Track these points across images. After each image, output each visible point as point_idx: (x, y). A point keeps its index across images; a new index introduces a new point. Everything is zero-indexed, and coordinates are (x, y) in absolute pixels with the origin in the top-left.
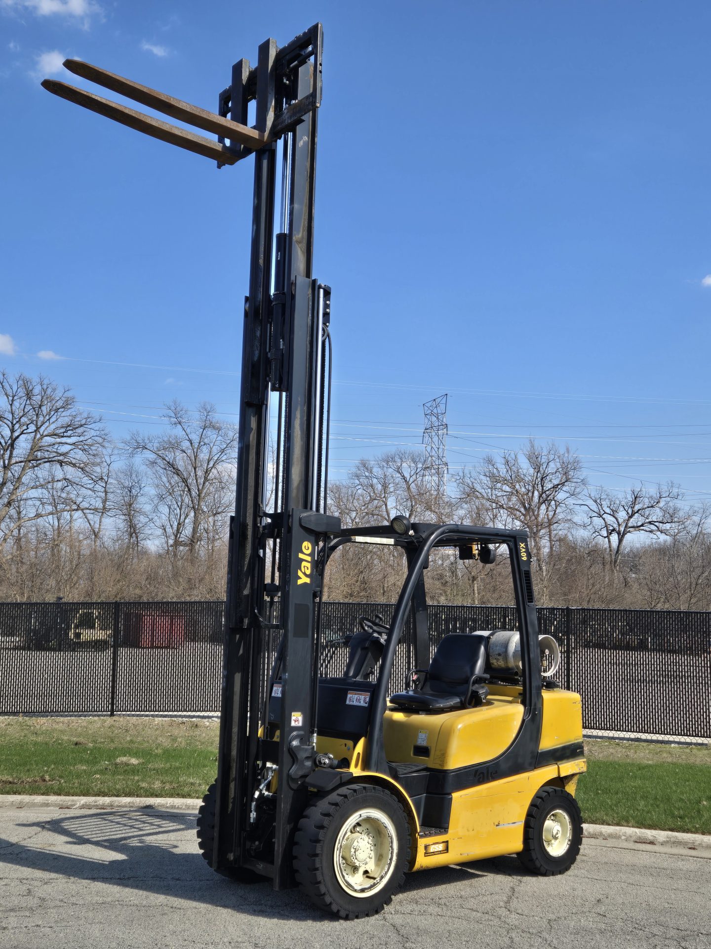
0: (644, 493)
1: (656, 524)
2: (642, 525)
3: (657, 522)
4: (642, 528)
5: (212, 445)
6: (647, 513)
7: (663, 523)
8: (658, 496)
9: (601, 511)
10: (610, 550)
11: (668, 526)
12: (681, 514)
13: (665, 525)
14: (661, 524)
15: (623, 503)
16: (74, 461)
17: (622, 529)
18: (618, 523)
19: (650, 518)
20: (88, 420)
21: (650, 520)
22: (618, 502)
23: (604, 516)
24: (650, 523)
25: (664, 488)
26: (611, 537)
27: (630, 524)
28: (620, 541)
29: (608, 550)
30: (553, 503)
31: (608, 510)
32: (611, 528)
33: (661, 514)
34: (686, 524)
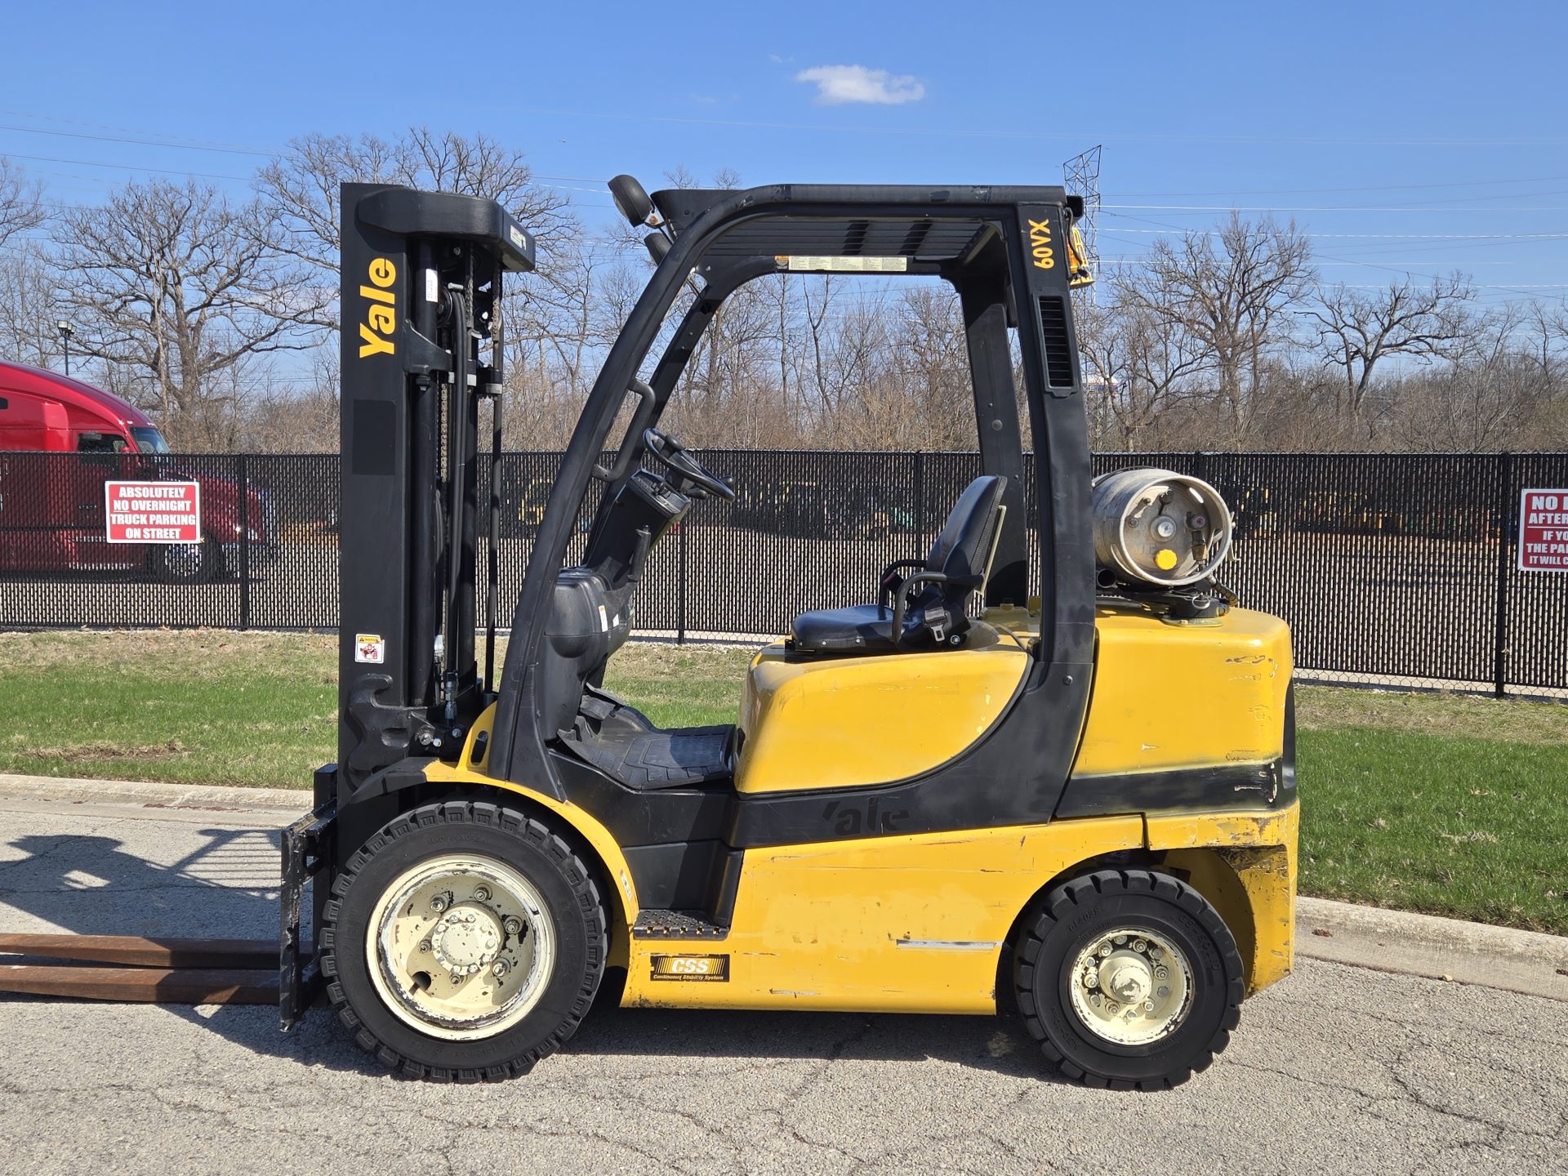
0: (1411, 292)
1: (1428, 340)
2: (1404, 343)
3: (1430, 336)
4: (1404, 347)
6: (1414, 323)
7: (1439, 338)
8: (1434, 294)
9: (1340, 322)
10: (1351, 384)
11: (1447, 343)
12: (1470, 323)
13: (1443, 342)
14: (1436, 341)
15: (1376, 309)
17: (1371, 350)
18: (1366, 340)
19: (1419, 331)
20: (551, 202)
21: (1418, 335)
22: (1367, 307)
23: (1342, 331)
24: (1418, 338)
25: (1446, 284)
26: (1352, 364)
27: (1384, 343)
28: (1367, 369)
29: (1346, 384)
30: (1263, 311)
31: (1350, 321)
32: (1354, 349)
33: (1436, 324)
34: (1477, 339)
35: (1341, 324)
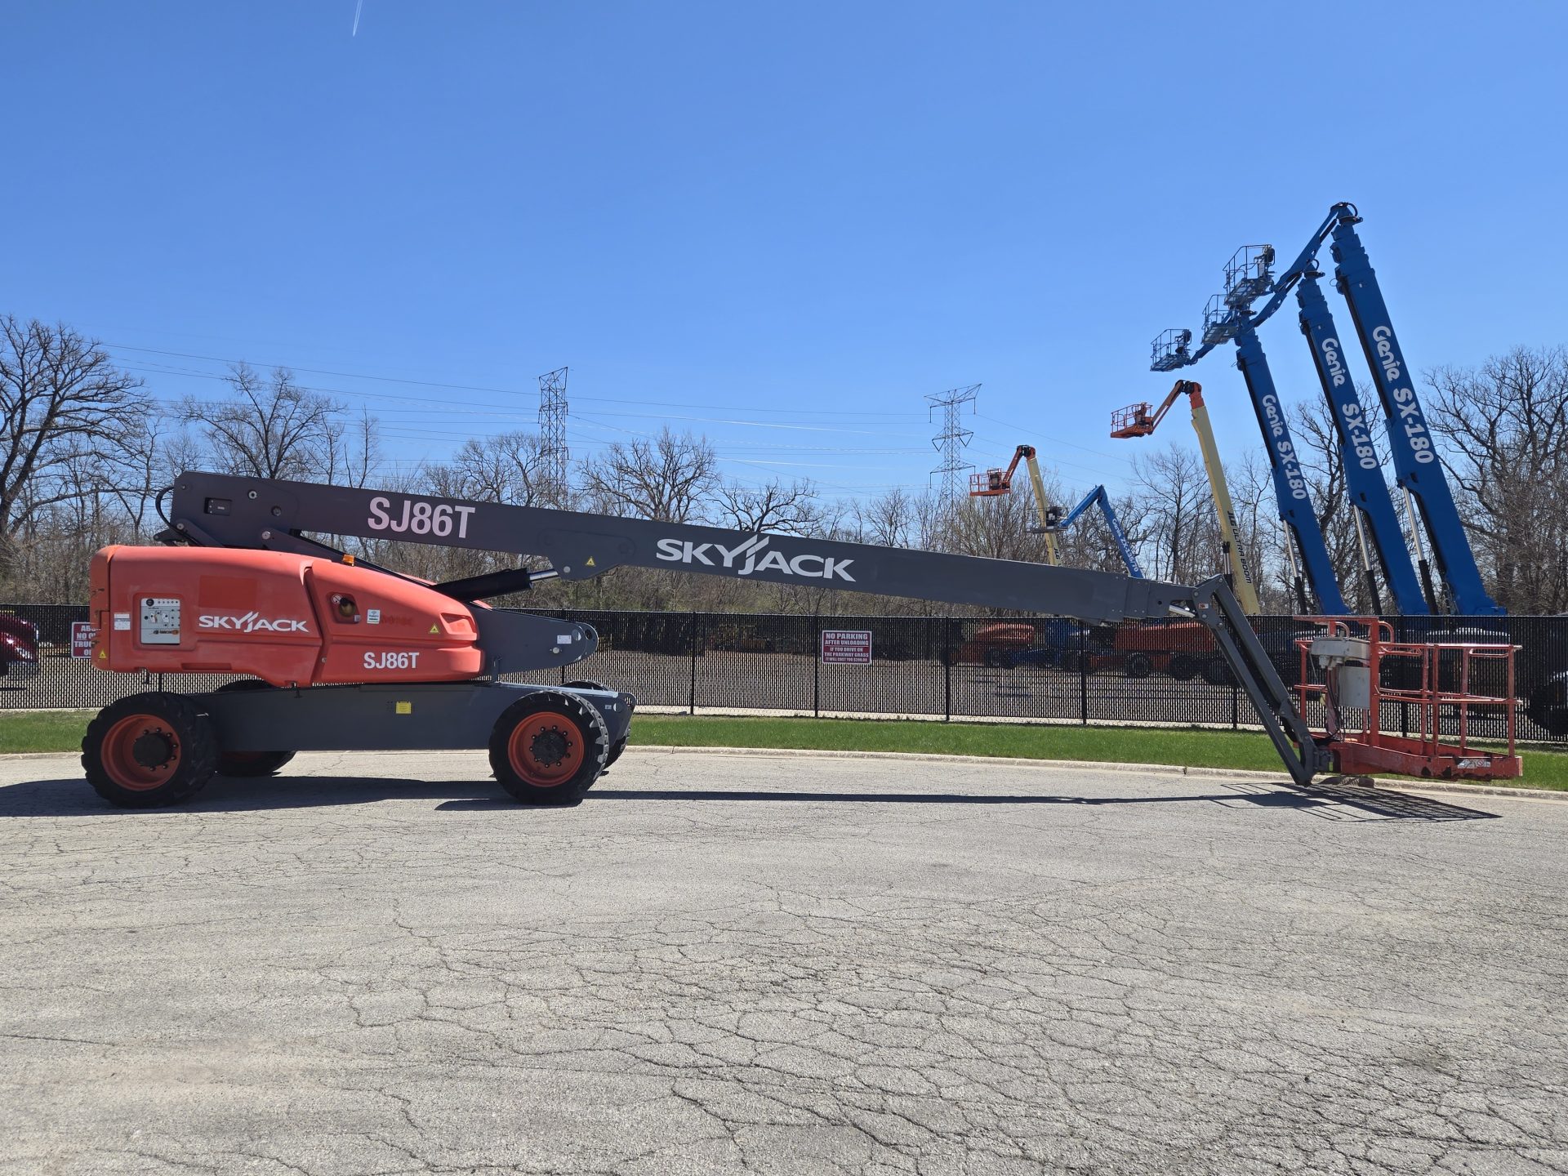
0: (779, 490)
1: (791, 522)
4: (776, 526)
5: (288, 418)
6: (782, 510)
7: (797, 522)
8: (793, 493)
9: (735, 507)
11: (802, 525)
12: (815, 513)
15: (758, 499)
16: (107, 431)
20: (126, 383)
22: (752, 498)
23: (737, 513)
24: (784, 521)
25: (799, 485)
27: (764, 523)
30: (685, 497)
31: (742, 507)
33: (795, 512)
34: (821, 523)
35: (736, 509)
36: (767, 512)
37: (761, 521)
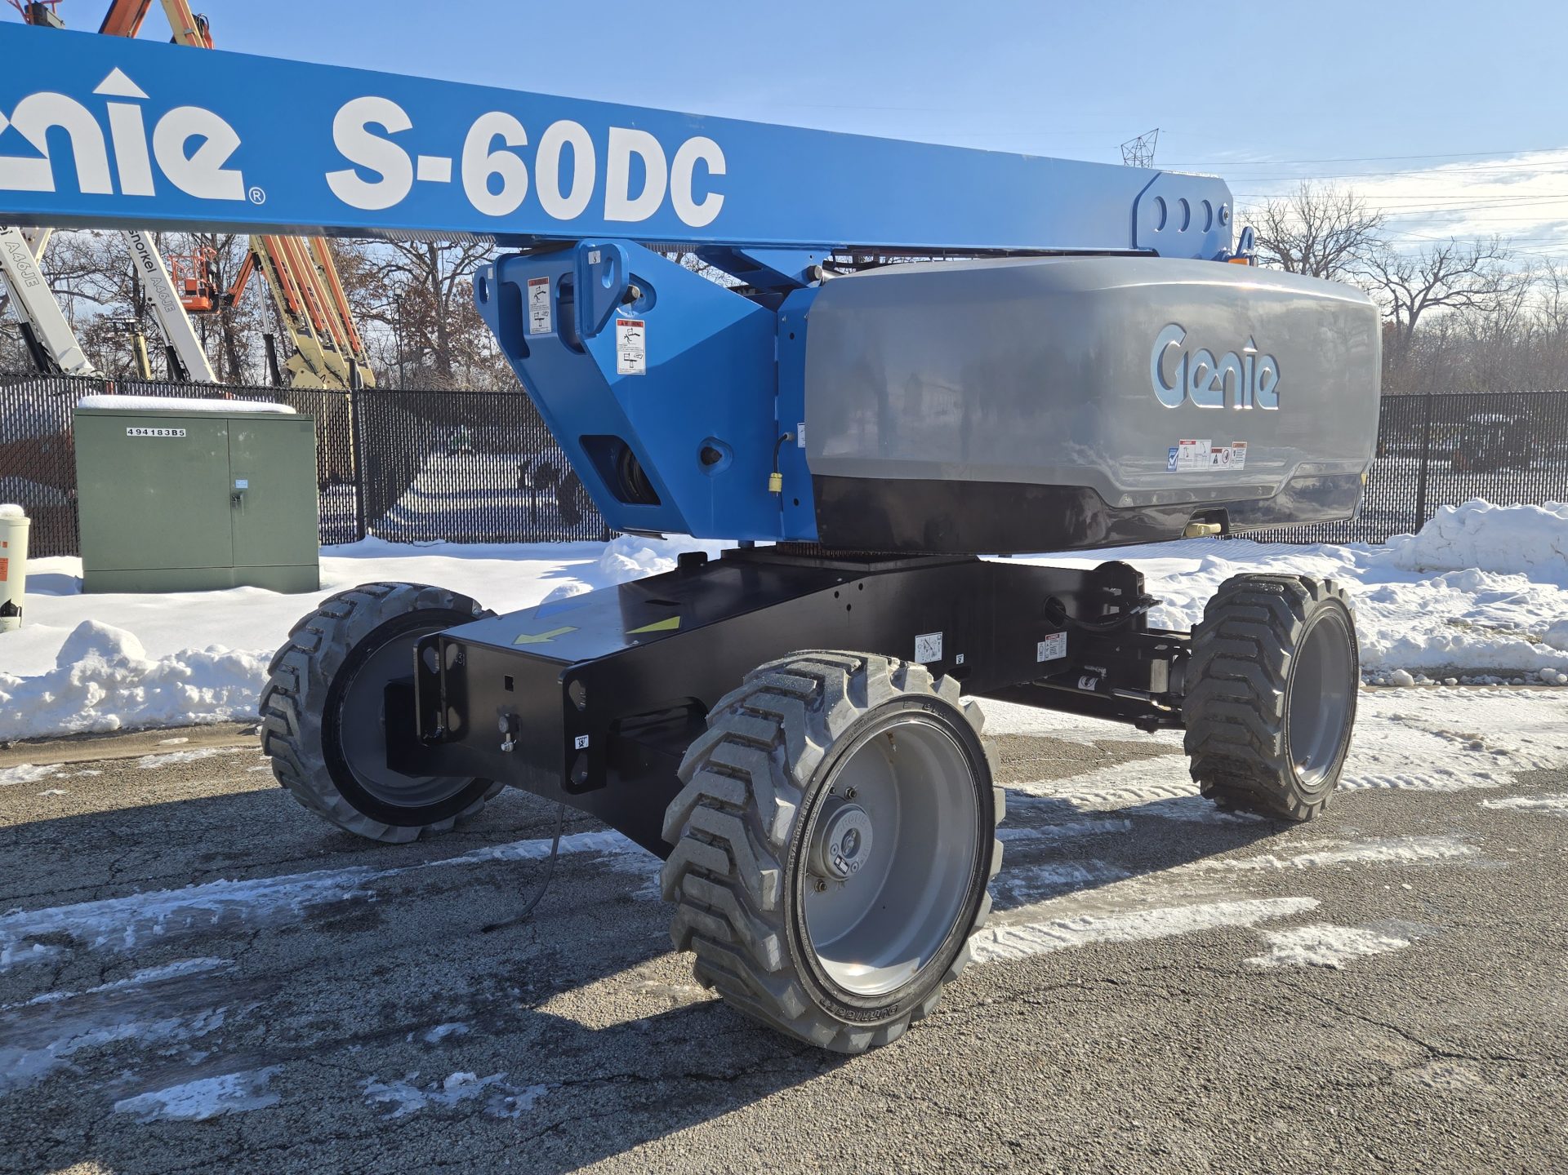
0: (1455, 253)
2: (1447, 297)
4: (1446, 301)
8: (1474, 257)
17: (1417, 304)
18: (1411, 296)
19: (1460, 286)
24: (1458, 293)
27: (1429, 297)
28: (1414, 316)
29: (1396, 326)
31: (1395, 279)
36: (1434, 283)
37: (1426, 295)
